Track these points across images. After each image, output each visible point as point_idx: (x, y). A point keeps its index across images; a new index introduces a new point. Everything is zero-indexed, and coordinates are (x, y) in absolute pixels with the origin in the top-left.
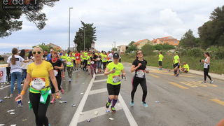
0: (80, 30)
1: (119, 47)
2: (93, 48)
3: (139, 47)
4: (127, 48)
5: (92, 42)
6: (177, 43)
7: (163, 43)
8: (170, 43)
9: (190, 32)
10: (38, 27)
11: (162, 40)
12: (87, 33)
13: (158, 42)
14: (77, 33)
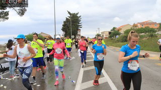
0: (67, 19)
1: (103, 33)
2: (80, 35)
3: (122, 32)
4: (110, 33)
5: (78, 29)
7: (144, 27)
8: (151, 27)
10: (19, 13)
11: (142, 24)
12: (73, 22)
13: (140, 26)
14: (64, 22)
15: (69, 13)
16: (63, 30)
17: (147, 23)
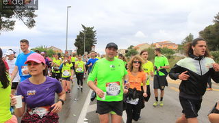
3: (139, 51)
4: (126, 51)
5: (92, 45)
6: (176, 47)
7: (162, 47)
8: (170, 47)
9: (191, 36)
11: (161, 44)
12: (87, 36)
13: (158, 46)
14: (78, 36)
15: (83, 27)
16: (76, 45)
17: (166, 43)
